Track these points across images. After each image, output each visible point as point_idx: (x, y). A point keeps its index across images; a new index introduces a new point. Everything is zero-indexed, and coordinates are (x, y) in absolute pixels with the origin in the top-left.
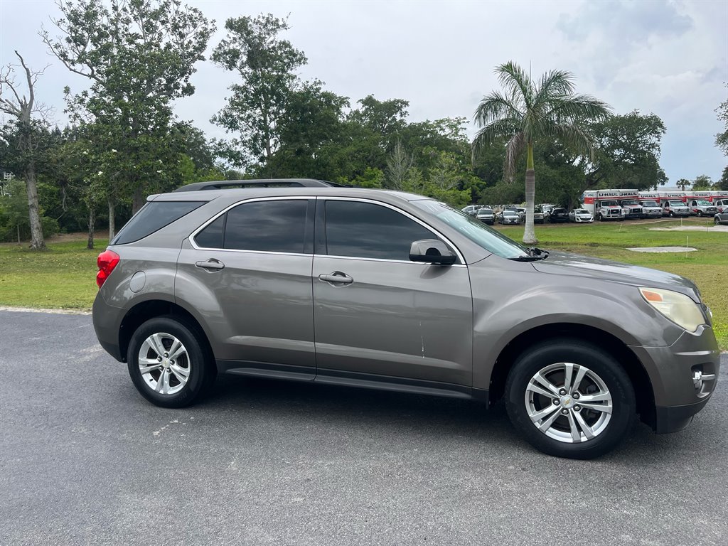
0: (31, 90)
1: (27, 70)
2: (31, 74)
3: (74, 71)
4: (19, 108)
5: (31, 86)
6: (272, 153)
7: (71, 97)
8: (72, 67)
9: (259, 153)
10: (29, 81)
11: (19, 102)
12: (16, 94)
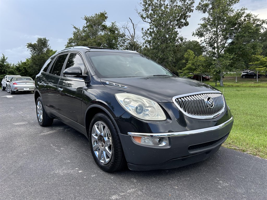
0: (134, 31)
1: (133, 24)
2: (134, 25)
3: (145, 22)
4: (131, 38)
5: (134, 30)
6: (219, 45)
7: (144, 31)
8: (145, 20)
9: (213, 46)
10: (134, 28)
11: (131, 35)
12: (130, 33)
